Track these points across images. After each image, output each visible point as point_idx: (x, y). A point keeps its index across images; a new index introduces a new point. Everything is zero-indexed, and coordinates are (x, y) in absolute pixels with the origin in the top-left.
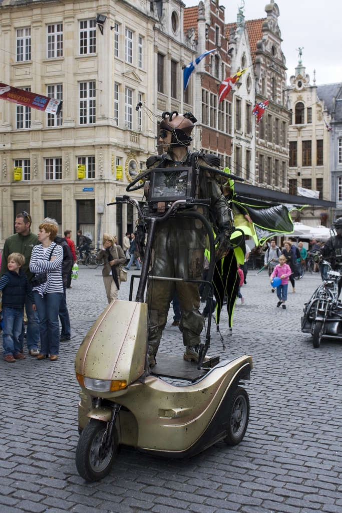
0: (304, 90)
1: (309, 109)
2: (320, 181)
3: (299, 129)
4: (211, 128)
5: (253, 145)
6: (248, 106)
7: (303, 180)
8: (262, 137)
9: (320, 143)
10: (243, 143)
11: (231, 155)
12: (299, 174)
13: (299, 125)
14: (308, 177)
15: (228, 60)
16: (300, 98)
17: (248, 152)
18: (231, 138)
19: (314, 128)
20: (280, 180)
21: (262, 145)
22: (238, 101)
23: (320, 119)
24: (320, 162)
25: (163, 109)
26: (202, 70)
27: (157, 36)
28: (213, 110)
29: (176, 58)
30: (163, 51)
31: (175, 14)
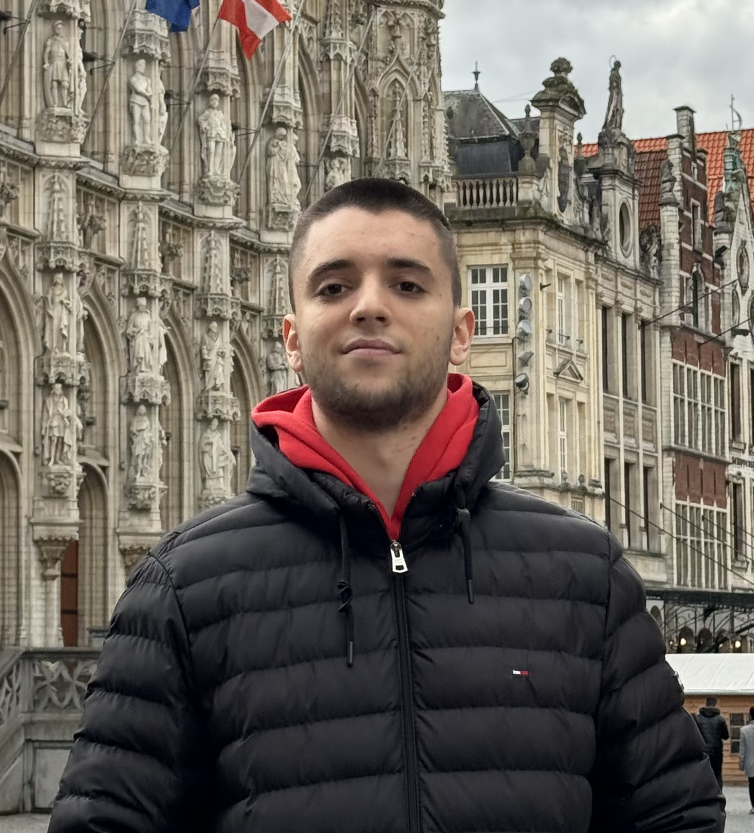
4: (690, 450)
10: (745, 472)
11: (725, 507)
15: (716, 277)
18: (725, 464)
22: (734, 367)
25: (610, 427)
26: (674, 320)
27: (600, 273)
28: (693, 406)
29: (628, 307)
30: (608, 300)
31: (624, 208)
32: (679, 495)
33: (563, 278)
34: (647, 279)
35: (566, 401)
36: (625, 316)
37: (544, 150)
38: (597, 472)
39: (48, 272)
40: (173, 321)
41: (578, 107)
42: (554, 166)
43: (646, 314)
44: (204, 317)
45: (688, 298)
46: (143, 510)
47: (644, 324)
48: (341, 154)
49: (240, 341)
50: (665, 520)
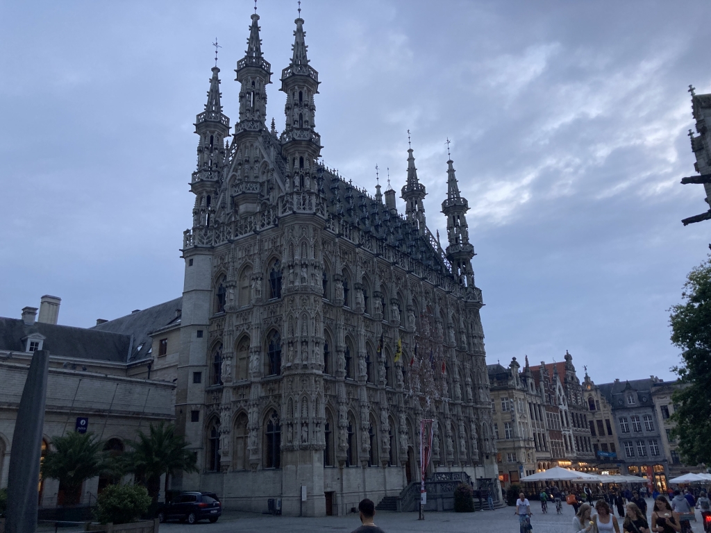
0: (591, 390)
1: (597, 401)
2: (612, 445)
3: (593, 414)
4: (552, 429)
5: (571, 432)
6: (566, 412)
7: (602, 444)
8: (575, 426)
9: (608, 421)
10: (567, 433)
11: (562, 440)
12: (598, 441)
13: (593, 411)
14: (605, 442)
15: (554, 394)
16: (590, 395)
17: (570, 437)
18: (561, 431)
19: (602, 412)
20: (589, 449)
21: (576, 430)
22: (561, 412)
23: (605, 407)
24: (610, 433)
25: (534, 426)
26: (546, 404)
27: (527, 397)
28: (552, 421)
29: (535, 402)
30: (530, 401)
31: (531, 384)
32: (551, 439)
33: (520, 399)
34: (538, 396)
35: (523, 423)
36: (534, 404)
37: (513, 374)
38: (531, 436)
39: (415, 414)
40: (439, 419)
41: (519, 366)
42: (515, 377)
43: (539, 403)
44: (444, 418)
45: (548, 399)
46: (436, 454)
47: (539, 405)
48: (468, 384)
49: (452, 421)
50: (549, 445)
